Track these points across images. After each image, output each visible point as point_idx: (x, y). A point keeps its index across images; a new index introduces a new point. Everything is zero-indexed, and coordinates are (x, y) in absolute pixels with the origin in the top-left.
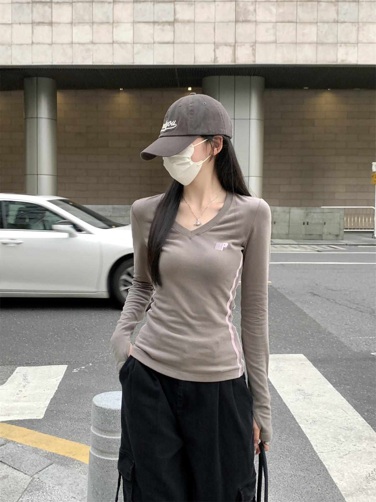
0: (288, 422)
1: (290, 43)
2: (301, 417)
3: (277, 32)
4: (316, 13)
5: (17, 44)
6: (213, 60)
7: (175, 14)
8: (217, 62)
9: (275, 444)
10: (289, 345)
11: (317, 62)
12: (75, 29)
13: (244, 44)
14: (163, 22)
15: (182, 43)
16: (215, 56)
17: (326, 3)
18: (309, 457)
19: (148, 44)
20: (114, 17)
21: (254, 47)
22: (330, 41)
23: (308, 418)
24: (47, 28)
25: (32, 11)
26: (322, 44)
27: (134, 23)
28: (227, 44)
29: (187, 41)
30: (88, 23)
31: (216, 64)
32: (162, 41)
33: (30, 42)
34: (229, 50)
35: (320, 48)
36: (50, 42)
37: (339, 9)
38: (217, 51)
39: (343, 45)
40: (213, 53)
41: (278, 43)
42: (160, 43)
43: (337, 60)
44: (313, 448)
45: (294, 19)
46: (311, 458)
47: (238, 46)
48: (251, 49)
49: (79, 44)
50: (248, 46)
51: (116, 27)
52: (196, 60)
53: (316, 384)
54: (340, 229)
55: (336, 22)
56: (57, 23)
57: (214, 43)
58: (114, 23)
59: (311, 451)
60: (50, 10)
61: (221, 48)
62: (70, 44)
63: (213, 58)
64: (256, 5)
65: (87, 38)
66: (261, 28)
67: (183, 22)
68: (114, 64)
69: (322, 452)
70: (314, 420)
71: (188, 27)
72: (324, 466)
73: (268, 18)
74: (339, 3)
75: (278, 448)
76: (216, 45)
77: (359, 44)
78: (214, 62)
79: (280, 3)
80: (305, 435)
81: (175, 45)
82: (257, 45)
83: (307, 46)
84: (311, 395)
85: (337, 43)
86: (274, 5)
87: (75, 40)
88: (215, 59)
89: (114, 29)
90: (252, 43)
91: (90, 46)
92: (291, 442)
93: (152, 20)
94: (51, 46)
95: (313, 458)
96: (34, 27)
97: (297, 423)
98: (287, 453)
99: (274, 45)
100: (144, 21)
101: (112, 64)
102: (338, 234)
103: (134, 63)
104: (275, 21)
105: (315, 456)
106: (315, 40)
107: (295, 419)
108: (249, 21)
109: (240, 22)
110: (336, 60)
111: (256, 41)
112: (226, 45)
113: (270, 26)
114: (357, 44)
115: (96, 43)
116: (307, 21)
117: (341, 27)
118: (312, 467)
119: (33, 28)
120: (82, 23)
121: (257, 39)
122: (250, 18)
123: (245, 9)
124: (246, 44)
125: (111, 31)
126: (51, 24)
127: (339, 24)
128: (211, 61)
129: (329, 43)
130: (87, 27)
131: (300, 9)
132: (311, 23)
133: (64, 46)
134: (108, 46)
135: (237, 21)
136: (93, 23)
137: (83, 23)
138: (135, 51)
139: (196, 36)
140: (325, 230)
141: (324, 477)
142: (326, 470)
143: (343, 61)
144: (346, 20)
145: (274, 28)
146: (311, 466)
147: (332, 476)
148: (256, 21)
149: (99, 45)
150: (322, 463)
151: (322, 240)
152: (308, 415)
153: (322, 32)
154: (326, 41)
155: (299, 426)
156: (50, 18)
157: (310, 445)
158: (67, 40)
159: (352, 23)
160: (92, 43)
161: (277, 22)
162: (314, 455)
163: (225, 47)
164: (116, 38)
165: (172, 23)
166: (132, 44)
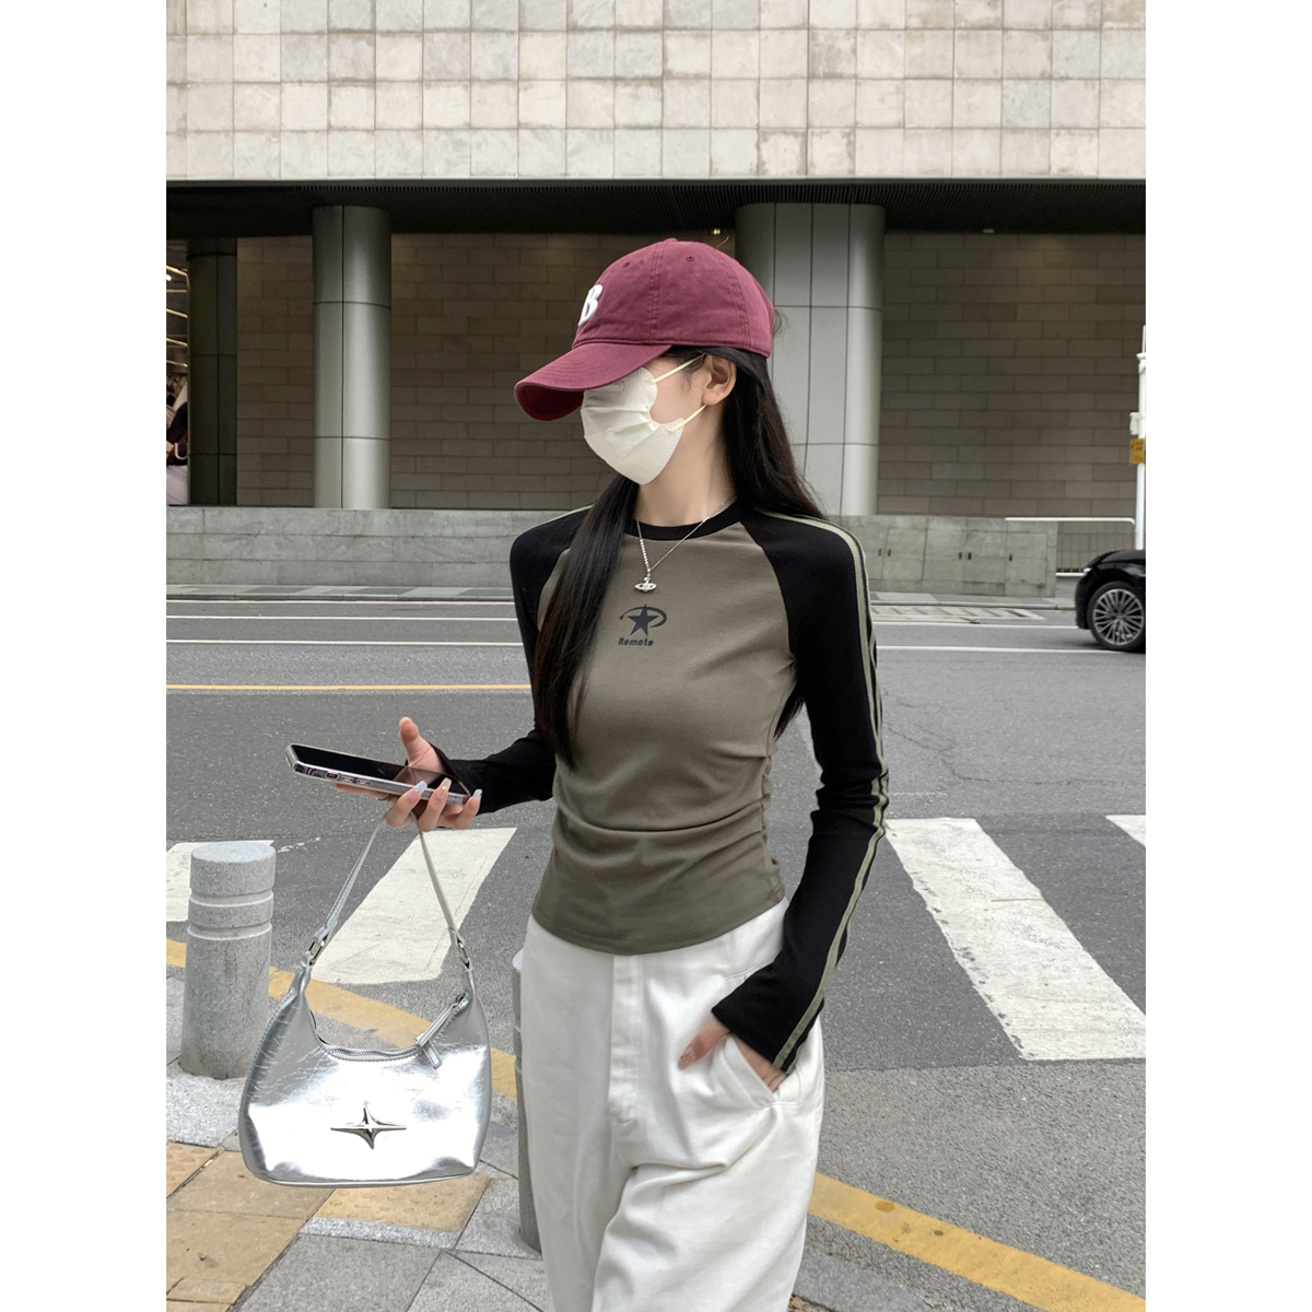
1: (937, 128)
3: (907, 103)
4: (999, 57)
5: (292, 131)
6: (754, 167)
7: (665, 59)
8: (765, 172)
11: (1000, 173)
12: (429, 95)
13: (826, 130)
14: (635, 79)
15: (683, 128)
16: (759, 157)
17: (1022, 33)
19: (602, 129)
20: (521, 66)
21: (852, 138)
22: (1033, 123)
24: (363, 92)
25: (329, 54)
26: (1015, 130)
27: (569, 79)
28: (789, 131)
29: (692, 122)
30: (459, 81)
31: (762, 177)
32: (634, 124)
33: (324, 125)
34: (792, 145)
35: (1010, 140)
36: (369, 124)
37: (1055, 47)
38: (764, 146)
39: (1062, 132)
40: (755, 150)
41: (909, 129)
42: (629, 128)
43: (1050, 169)
45: (947, 71)
47: (813, 134)
48: (845, 141)
49: (439, 129)
50: (837, 134)
51: (525, 89)
52: (715, 167)
54: (1047, 572)
55: (1048, 77)
56: (385, 80)
57: (758, 128)
58: (520, 81)
60: (370, 50)
61: (772, 140)
62: (417, 130)
63: (755, 162)
64: (855, 38)
65: (457, 117)
66: (869, 92)
67: (685, 78)
68: (521, 178)
71: (695, 90)
73: (886, 68)
74: (1055, 32)
76: (763, 133)
77: (1101, 130)
78: (758, 173)
79: (914, 33)
81: (665, 132)
82: (858, 131)
83: (977, 136)
85: (1050, 128)
86: (899, 37)
87: (429, 122)
88: (758, 166)
89: (520, 95)
90: (847, 127)
91: (464, 136)
93: (610, 74)
94: (373, 134)
96: (333, 90)
99: (899, 132)
100: (592, 74)
101: (516, 177)
102: (1044, 582)
103: (566, 174)
104: (901, 76)
106: (997, 120)
108: (840, 77)
109: (819, 78)
110: (1046, 168)
111: (856, 124)
112: (785, 131)
113: (889, 87)
114: (1098, 129)
115: (480, 129)
116: (978, 76)
117: (1058, 89)
119: (329, 92)
120: (445, 80)
121: (859, 119)
122: (844, 68)
123: (831, 48)
124: (832, 130)
125: (514, 98)
126: (373, 82)
127: (1053, 82)
128: (751, 170)
129: (1029, 129)
130: (458, 91)
131: (961, 46)
132: (987, 80)
133: (403, 134)
134: (506, 136)
135: (811, 77)
136: (471, 80)
137: (447, 80)
138: (569, 148)
139: (713, 110)
140: (1012, 574)
143: (1063, 170)
144: (1070, 75)
145: (899, 91)
148: (855, 77)
149: (484, 132)
151: (1004, 595)
153: (1013, 101)
154: (1021, 123)
156: (371, 69)
158: (411, 120)
159: (1086, 79)
160: (470, 127)
161: (905, 78)
163: (783, 137)
164: (525, 117)
165: (658, 81)
166: (561, 129)
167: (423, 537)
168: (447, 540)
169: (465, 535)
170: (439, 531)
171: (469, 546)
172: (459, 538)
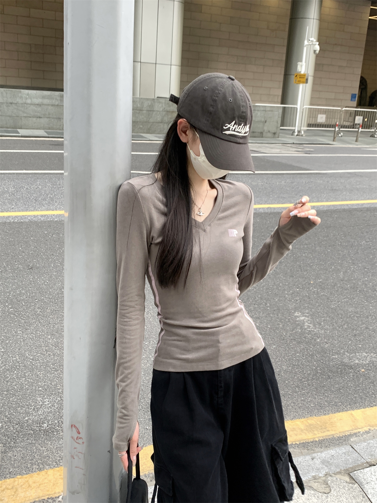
54: (277, 128)
102: (275, 132)
140: (266, 128)
151: (262, 137)
167: (16, 104)
168: (28, 106)
169: (37, 103)
170: (24, 101)
171: (39, 109)
172: (35, 105)
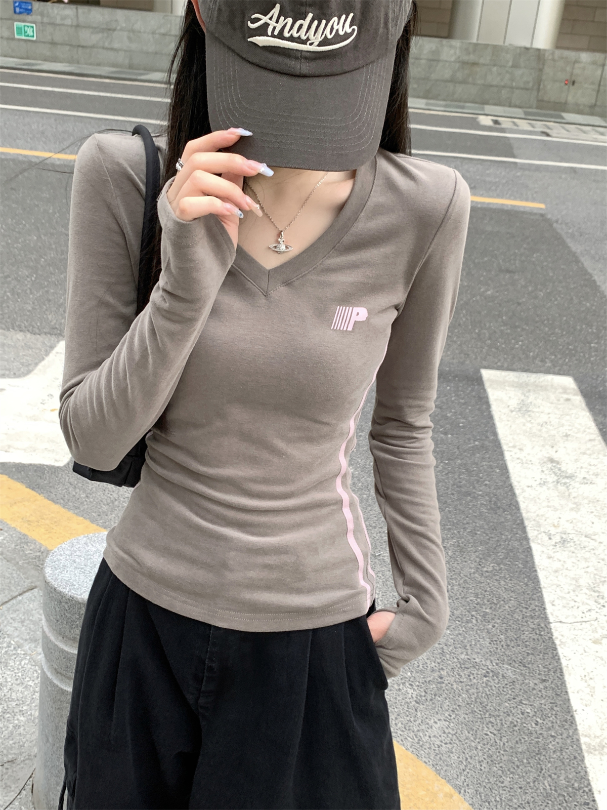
0: (507, 534)
2: (540, 526)
9: (465, 582)
10: (551, 354)
18: (533, 629)
23: (553, 531)
44: (545, 609)
46: (536, 634)
53: (584, 453)
59: (540, 615)
69: (560, 622)
70: (564, 536)
72: (559, 659)
75: (470, 591)
80: (536, 571)
84: (571, 477)
92: (502, 583)
95: (540, 635)
97: (527, 539)
98: (487, 611)
105: (544, 630)
107: (525, 527)
118: (533, 658)
141: (553, 689)
142: (562, 672)
146: (532, 654)
147: (569, 691)
150: (556, 649)
152: (556, 525)
155: (530, 548)
157: (541, 599)
162: (543, 625)
